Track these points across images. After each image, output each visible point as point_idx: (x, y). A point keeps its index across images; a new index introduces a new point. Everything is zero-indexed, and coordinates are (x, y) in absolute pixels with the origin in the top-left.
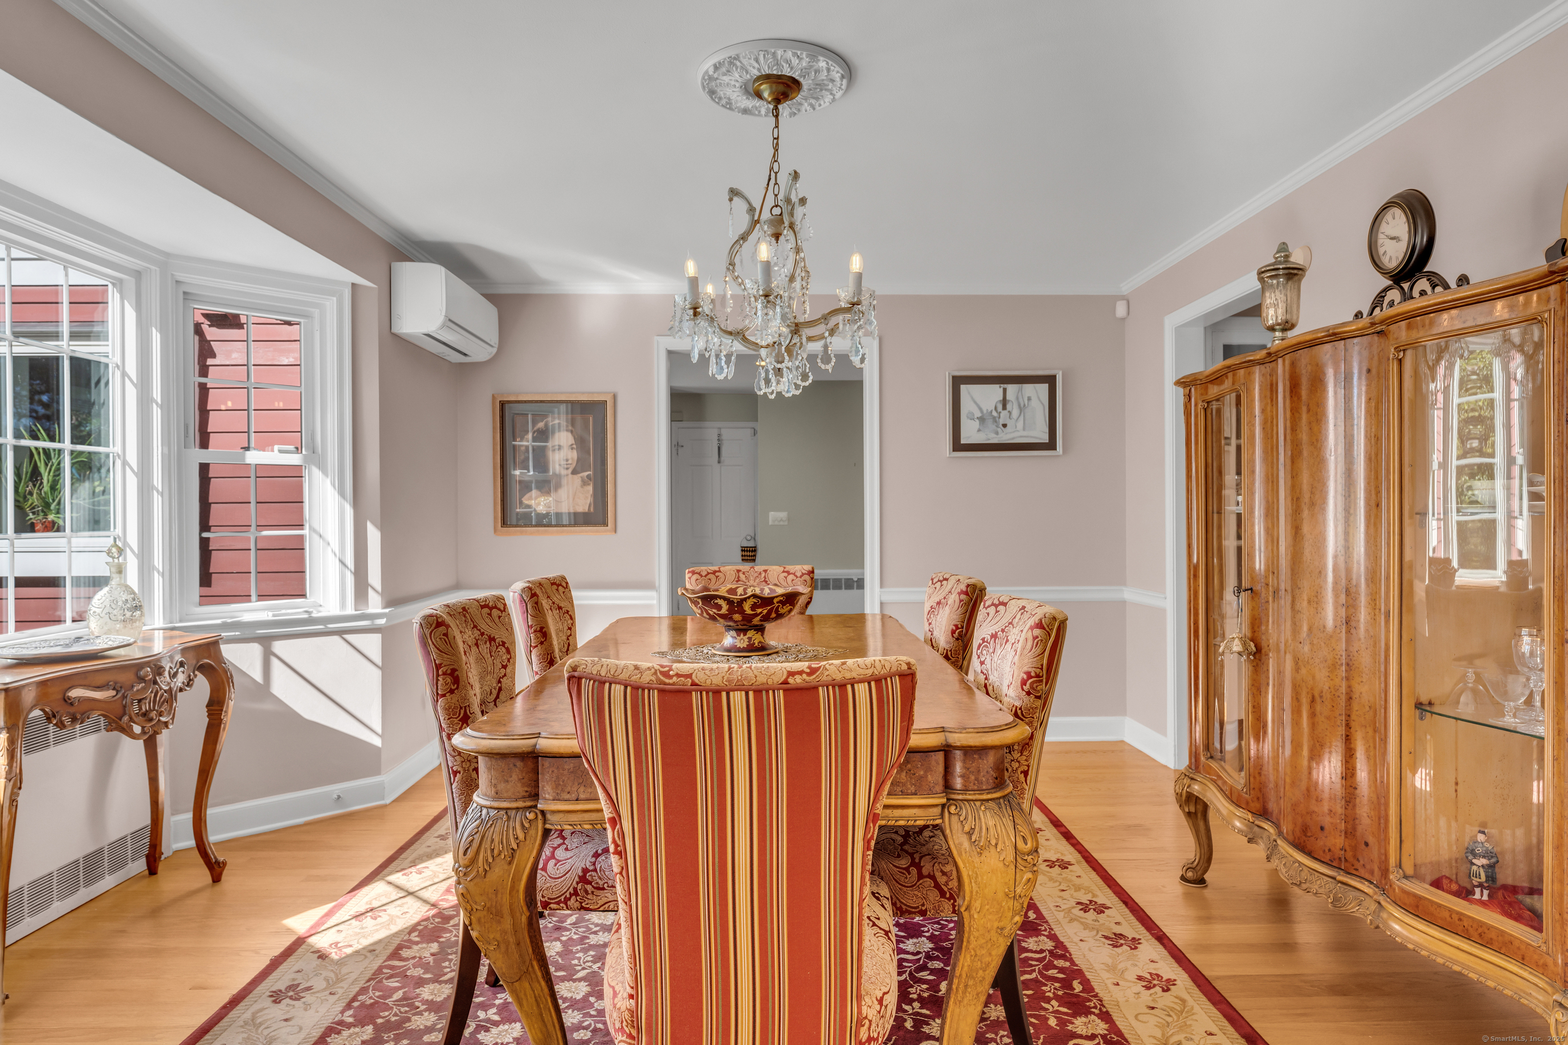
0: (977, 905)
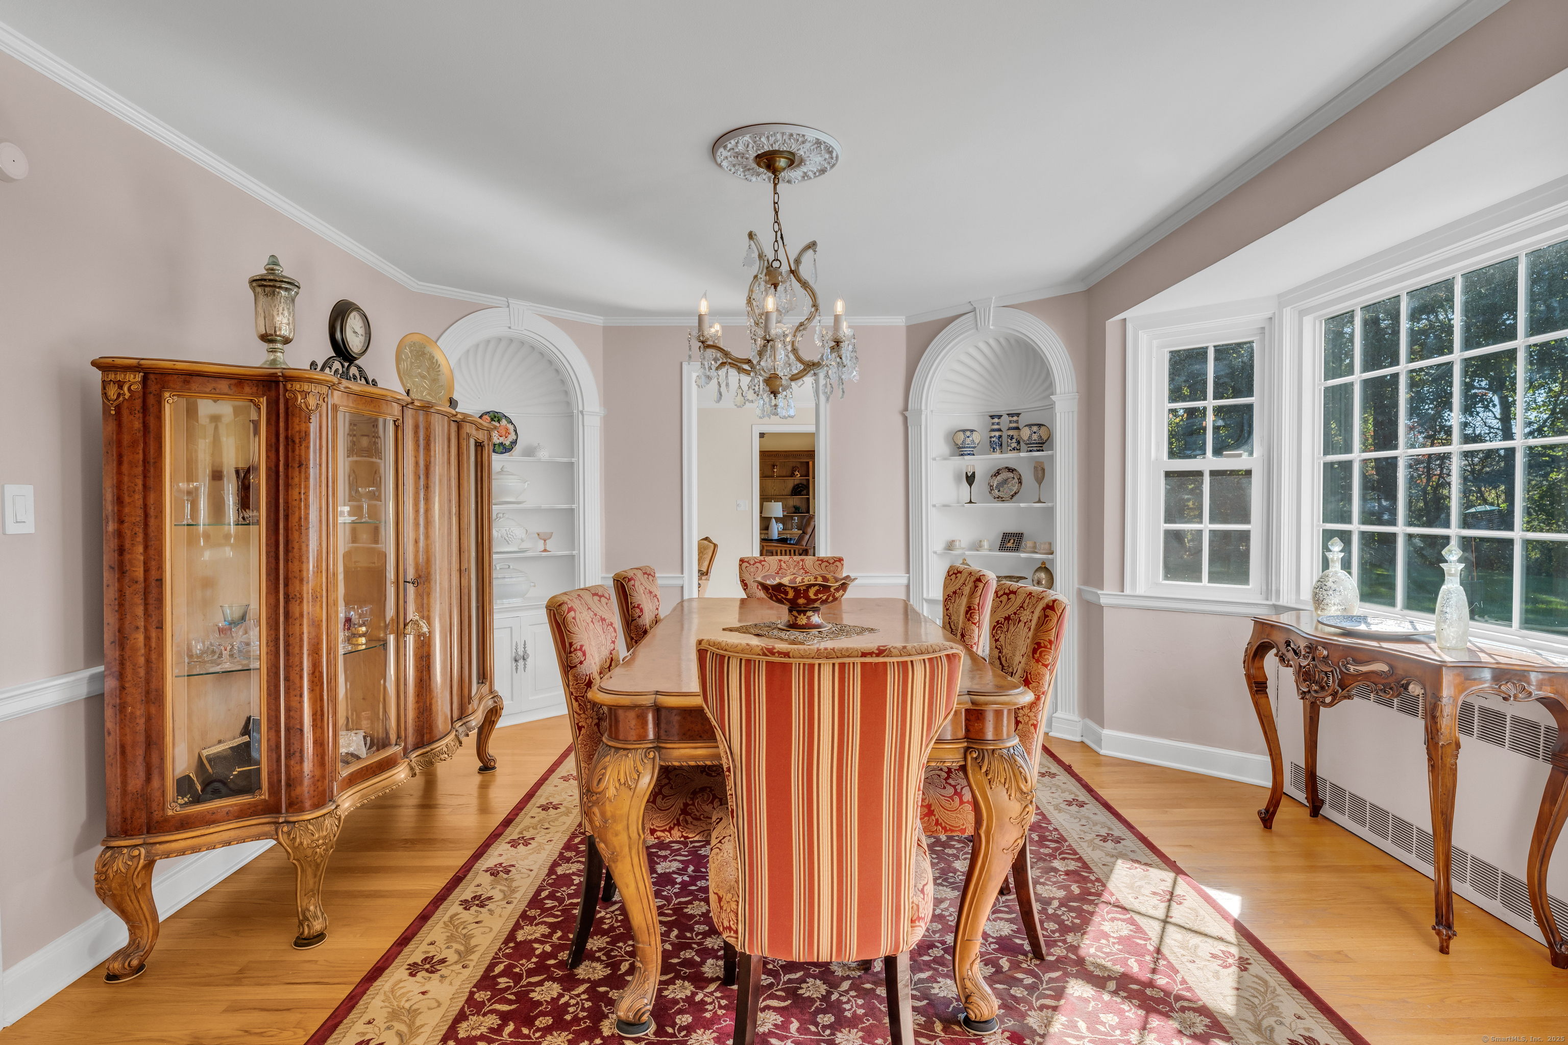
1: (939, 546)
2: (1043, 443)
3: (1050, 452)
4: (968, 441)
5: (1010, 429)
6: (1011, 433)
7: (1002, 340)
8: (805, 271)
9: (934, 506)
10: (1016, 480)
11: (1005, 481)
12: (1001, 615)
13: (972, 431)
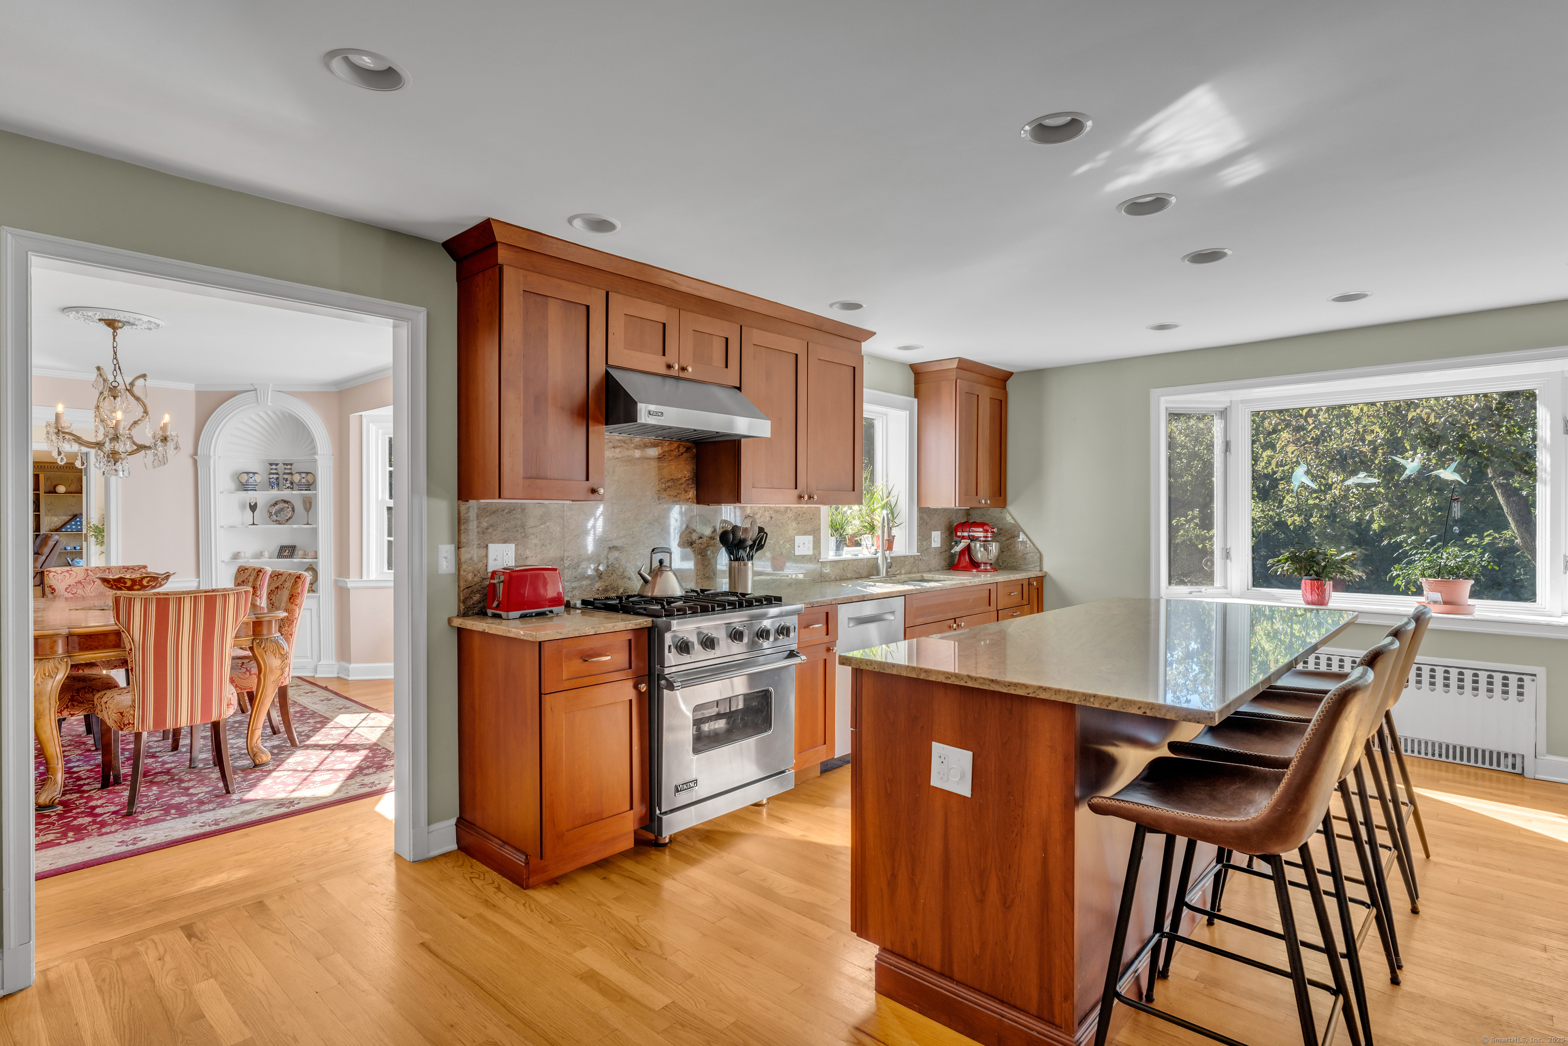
1: (227, 557)
2: (310, 485)
3: (314, 492)
4: (251, 480)
5: (285, 474)
6: (286, 476)
7: (278, 413)
8: (137, 391)
9: (222, 527)
10: (290, 509)
11: (282, 510)
12: (273, 587)
13: (254, 473)
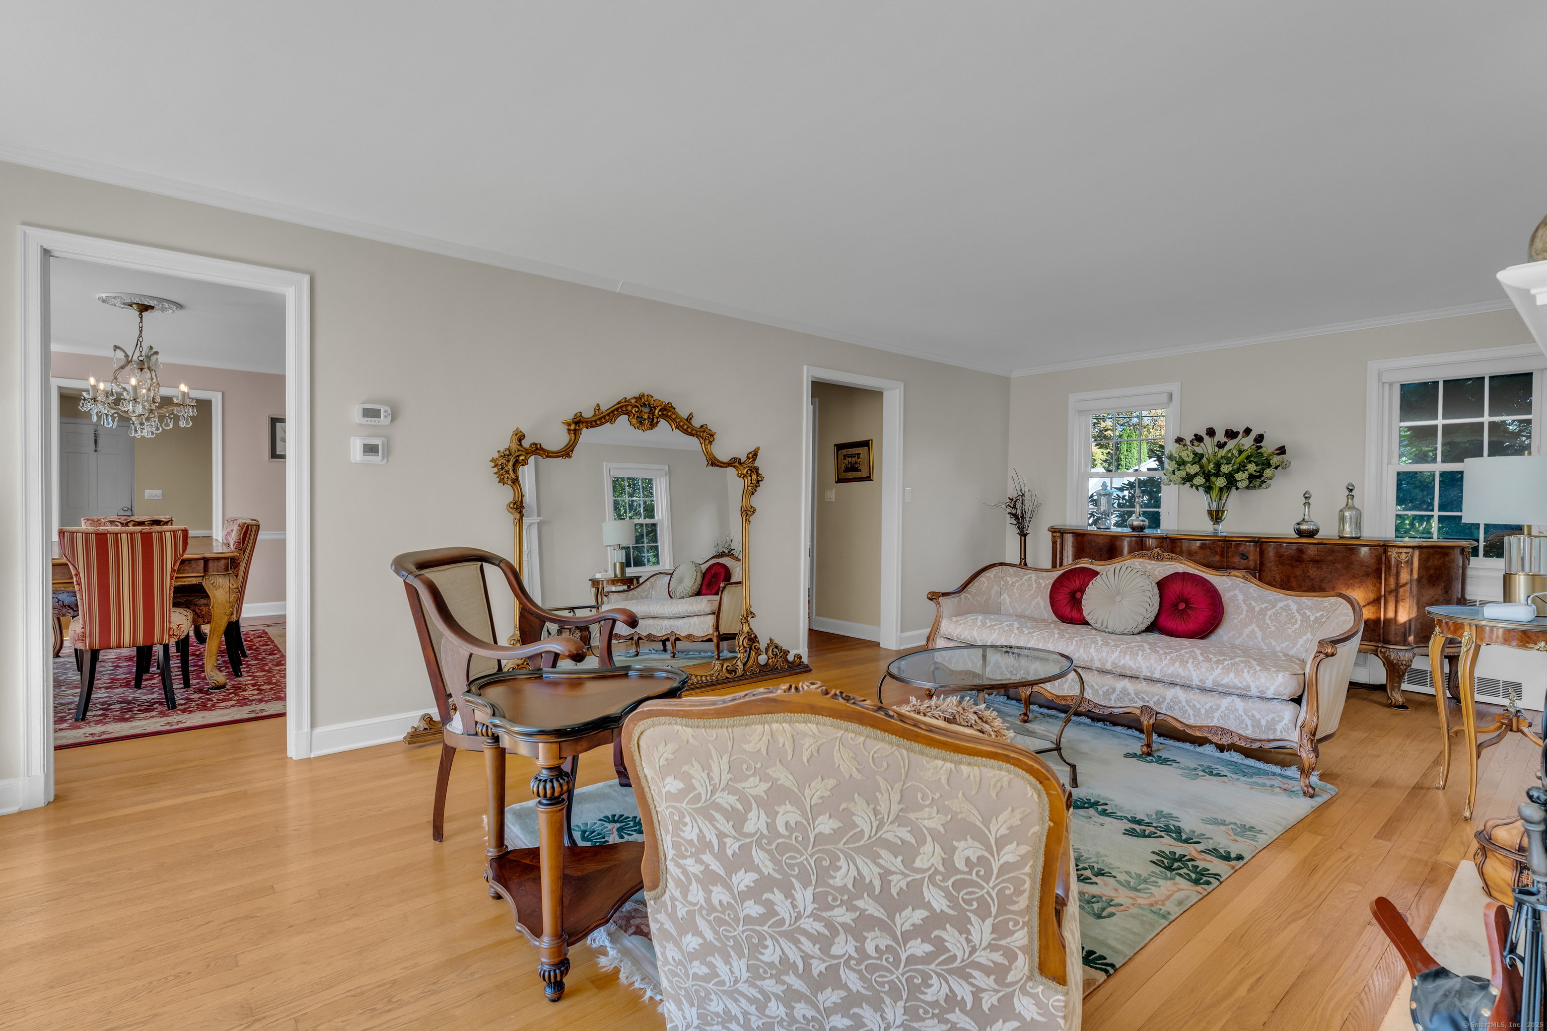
0: (216, 606)
